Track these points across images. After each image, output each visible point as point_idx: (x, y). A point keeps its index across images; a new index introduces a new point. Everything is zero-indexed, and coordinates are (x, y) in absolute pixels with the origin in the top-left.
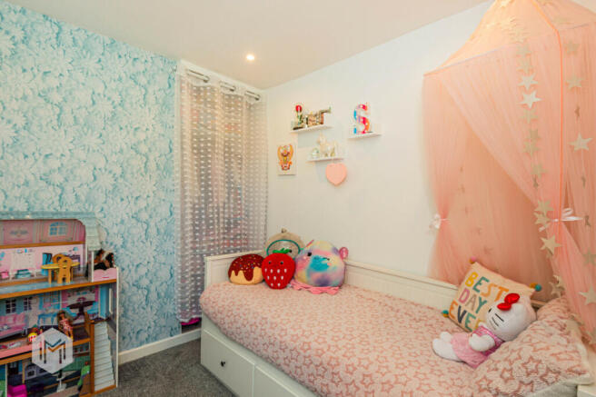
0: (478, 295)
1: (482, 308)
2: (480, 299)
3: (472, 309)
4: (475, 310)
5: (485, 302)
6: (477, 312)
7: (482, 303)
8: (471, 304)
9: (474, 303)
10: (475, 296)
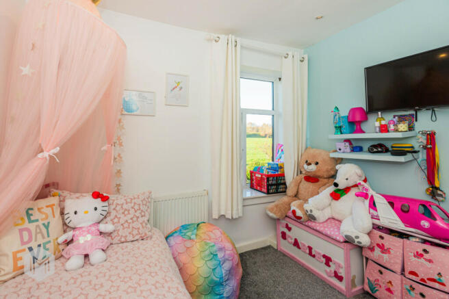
0: (40, 223)
1: (49, 229)
2: (44, 224)
3: (44, 238)
4: (46, 235)
5: (49, 223)
6: (48, 236)
7: (47, 226)
8: (39, 236)
9: (41, 232)
10: (37, 226)
